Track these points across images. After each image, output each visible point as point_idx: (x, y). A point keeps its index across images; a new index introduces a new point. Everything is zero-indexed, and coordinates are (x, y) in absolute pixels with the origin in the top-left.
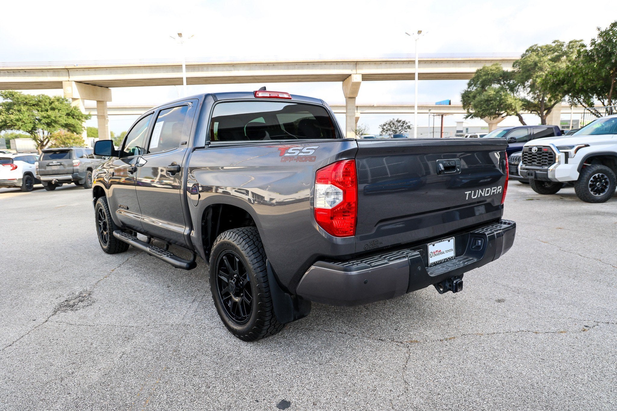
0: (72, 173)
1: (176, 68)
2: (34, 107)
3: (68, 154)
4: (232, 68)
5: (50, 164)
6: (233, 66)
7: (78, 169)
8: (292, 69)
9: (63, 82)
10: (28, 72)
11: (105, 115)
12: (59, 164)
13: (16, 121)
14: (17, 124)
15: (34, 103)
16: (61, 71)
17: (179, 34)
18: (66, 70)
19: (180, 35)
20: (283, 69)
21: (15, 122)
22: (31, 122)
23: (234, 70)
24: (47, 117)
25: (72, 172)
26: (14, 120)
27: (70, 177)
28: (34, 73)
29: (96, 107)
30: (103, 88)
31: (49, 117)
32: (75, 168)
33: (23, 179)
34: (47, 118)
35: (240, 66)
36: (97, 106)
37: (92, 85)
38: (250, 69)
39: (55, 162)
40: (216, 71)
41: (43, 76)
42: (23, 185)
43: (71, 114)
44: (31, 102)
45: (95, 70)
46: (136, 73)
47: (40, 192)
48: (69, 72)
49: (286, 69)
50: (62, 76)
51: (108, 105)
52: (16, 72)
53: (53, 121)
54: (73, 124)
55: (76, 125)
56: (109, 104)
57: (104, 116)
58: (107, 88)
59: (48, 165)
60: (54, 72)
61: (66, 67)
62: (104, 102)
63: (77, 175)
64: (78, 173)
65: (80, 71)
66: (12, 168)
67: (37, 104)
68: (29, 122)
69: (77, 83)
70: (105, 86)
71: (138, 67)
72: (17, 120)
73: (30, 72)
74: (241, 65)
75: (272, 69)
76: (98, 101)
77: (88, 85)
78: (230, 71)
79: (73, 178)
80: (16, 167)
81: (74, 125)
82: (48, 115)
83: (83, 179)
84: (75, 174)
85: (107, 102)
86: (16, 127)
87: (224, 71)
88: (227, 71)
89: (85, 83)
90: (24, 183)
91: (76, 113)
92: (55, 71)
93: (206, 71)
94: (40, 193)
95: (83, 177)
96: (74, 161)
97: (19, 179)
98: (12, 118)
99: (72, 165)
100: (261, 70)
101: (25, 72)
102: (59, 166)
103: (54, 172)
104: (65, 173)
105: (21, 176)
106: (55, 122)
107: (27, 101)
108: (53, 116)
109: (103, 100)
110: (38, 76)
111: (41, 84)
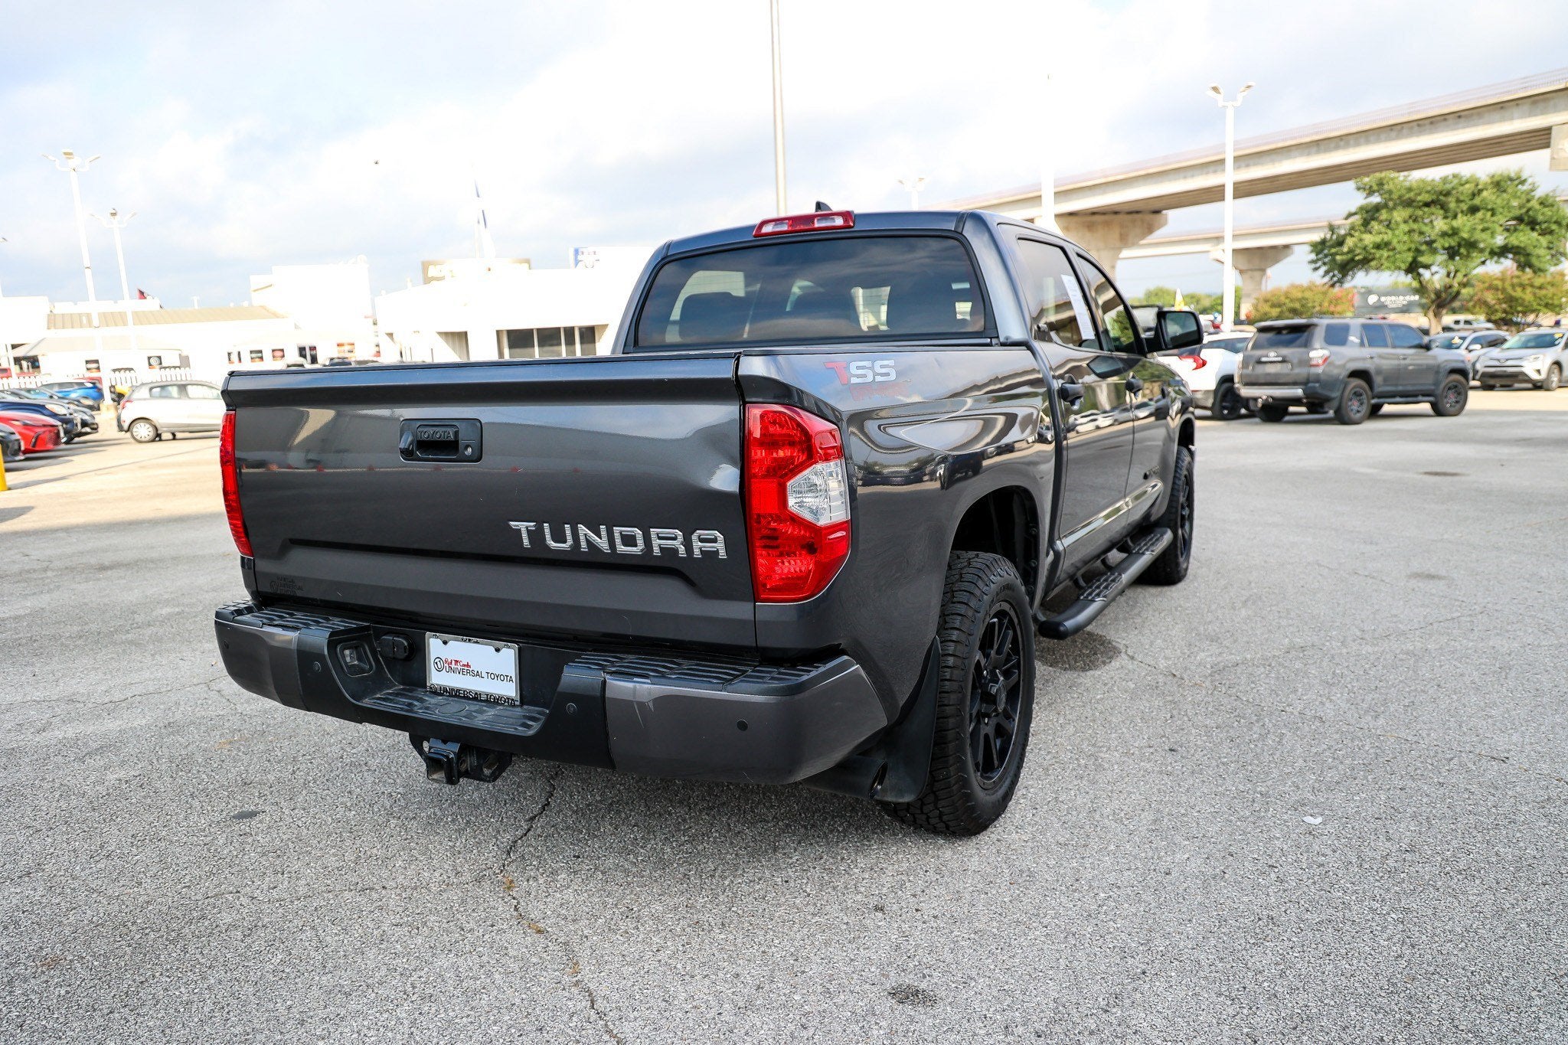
0: (1304, 383)
2: (1426, 209)
3: (1306, 334)
5: (1264, 359)
7: (1318, 375)
9: (1553, 128)
10: (1466, 117)
12: (1280, 359)
13: (1373, 248)
14: (1377, 256)
15: (1427, 198)
16: (1553, 98)
21: (1373, 251)
22: (1409, 250)
24: (1450, 232)
25: (1304, 380)
26: (1371, 246)
27: (1299, 392)
28: (1480, 115)
31: (1455, 232)
32: (1313, 370)
33: (1216, 392)
34: (1449, 236)
39: (1272, 355)
41: (1503, 120)
42: (1214, 404)
43: (1526, 218)
44: (1419, 198)
47: (1251, 424)
50: (1553, 110)
52: (1438, 122)
53: (1463, 243)
54: (1522, 245)
55: (1530, 249)
59: (1259, 362)
60: (1534, 103)
63: (1314, 387)
64: (1317, 385)
66: (1195, 365)
67: (1439, 200)
68: (1405, 248)
72: (1378, 247)
73: (1472, 115)
79: (1307, 395)
80: (1204, 364)
81: (1524, 249)
82: (1453, 228)
83: (1333, 399)
84: (1310, 385)
86: (1373, 263)
90: (1218, 399)
91: (1543, 214)
92: (1537, 101)
94: (1248, 427)
95: (1335, 394)
96: (1312, 354)
97: (1207, 392)
98: (1366, 242)
99: (1307, 362)
101: (1459, 117)
102: (1279, 366)
103: (1269, 380)
104: (1291, 381)
105: (1212, 386)
106: (1472, 245)
107: (1412, 195)
108: (1466, 229)
110: (1489, 123)
111: (1499, 143)
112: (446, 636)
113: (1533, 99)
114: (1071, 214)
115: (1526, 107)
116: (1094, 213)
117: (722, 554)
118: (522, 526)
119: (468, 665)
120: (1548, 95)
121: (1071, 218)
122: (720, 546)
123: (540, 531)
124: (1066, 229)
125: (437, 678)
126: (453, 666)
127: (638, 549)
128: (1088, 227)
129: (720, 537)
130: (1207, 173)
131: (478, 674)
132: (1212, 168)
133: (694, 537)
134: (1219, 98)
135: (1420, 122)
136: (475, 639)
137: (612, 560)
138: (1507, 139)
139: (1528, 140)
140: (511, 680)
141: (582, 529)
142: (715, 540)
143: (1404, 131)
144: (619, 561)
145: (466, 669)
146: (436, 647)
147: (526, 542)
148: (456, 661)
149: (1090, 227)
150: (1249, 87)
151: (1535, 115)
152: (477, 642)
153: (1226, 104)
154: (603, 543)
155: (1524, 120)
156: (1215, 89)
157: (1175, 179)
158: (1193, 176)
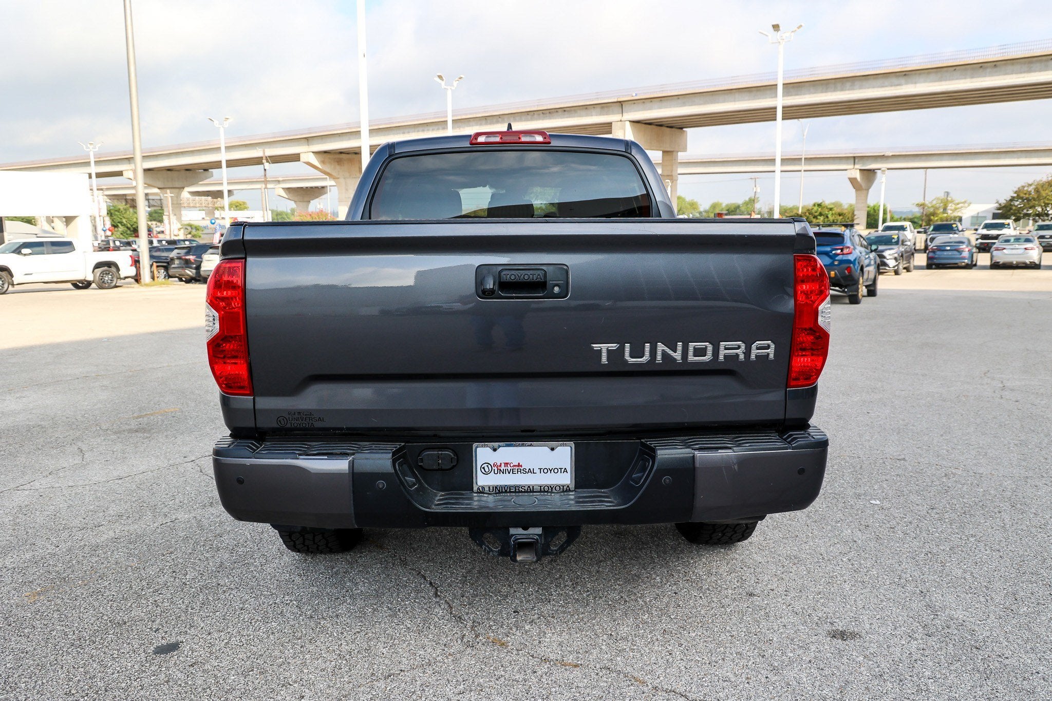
1: (793, 87)
4: (902, 80)
6: (906, 75)
8: (1040, 71)
9: (613, 123)
10: (568, 111)
11: (674, 174)
16: (611, 106)
17: (774, 26)
18: (619, 103)
19: (776, 27)
20: (1016, 73)
23: (907, 83)
28: (575, 111)
29: (661, 162)
30: (673, 129)
35: (920, 74)
36: (663, 160)
37: (657, 125)
38: (941, 80)
40: (868, 88)
41: (587, 115)
45: (661, 100)
46: (724, 102)
48: (623, 105)
49: (1024, 72)
50: (613, 113)
51: (679, 158)
52: (553, 112)
56: (682, 156)
57: (672, 175)
58: (680, 130)
60: (602, 108)
61: (619, 100)
62: (674, 153)
65: (639, 103)
69: (633, 123)
70: (677, 126)
71: (728, 91)
73: (571, 110)
74: (923, 71)
75: (991, 75)
76: (664, 152)
77: (649, 126)
78: (898, 85)
85: (679, 153)
87: (886, 86)
88: (891, 86)
89: (645, 124)
92: (604, 107)
93: (849, 90)
100: (965, 78)
101: (565, 111)
109: (672, 150)
110: (580, 116)
111: (585, 128)
112: (496, 444)
113: (603, 105)
114: (325, 152)
115: (598, 109)
116: (341, 153)
117: (772, 356)
118: (604, 347)
119: (519, 465)
120: (608, 105)
121: (326, 154)
122: (771, 352)
123: (621, 350)
124: (323, 162)
125: (482, 480)
126: (503, 468)
127: (708, 357)
128: (338, 162)
129: (773, 346)
130: (418, 131)
131: (530, 471)
132: (421, 129)
133: (754, 346)
134: (443, 83)
135: (544, 112)
136: (530, 443)
137: (685, 368)
138: (589, 127)
139: (598, 128)
140: (566, 470)
141: (661, 347)
142: (768, 347)
143: (535, 116)
144: (690, 368)
145: (518, 469)
146: (484, 454)
147: (604, 359)
148: (506, 464)
149: (339, 162)
150: (461, 78)
151: (603, 115)
152: (531, 445)
153: (447, 87)
154: (678, 356)
155: (598, 117)
156: (440, 77)
157: (397, 134)
158: (409, 132)
